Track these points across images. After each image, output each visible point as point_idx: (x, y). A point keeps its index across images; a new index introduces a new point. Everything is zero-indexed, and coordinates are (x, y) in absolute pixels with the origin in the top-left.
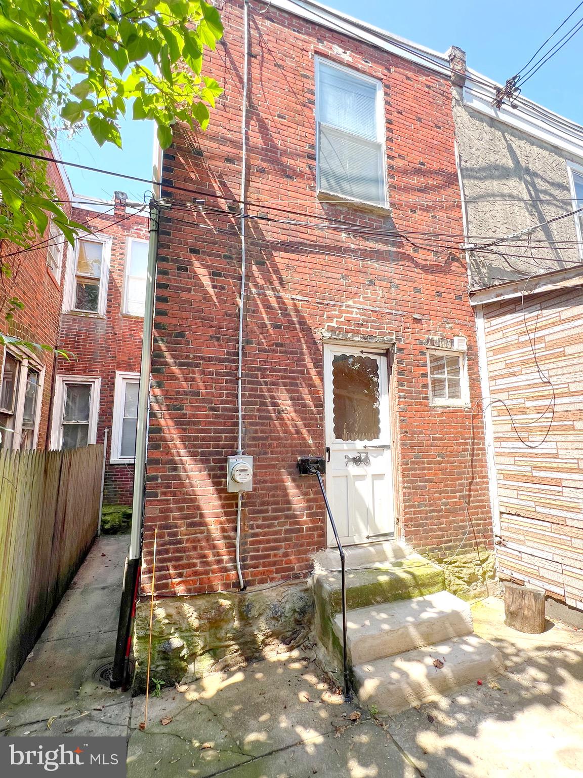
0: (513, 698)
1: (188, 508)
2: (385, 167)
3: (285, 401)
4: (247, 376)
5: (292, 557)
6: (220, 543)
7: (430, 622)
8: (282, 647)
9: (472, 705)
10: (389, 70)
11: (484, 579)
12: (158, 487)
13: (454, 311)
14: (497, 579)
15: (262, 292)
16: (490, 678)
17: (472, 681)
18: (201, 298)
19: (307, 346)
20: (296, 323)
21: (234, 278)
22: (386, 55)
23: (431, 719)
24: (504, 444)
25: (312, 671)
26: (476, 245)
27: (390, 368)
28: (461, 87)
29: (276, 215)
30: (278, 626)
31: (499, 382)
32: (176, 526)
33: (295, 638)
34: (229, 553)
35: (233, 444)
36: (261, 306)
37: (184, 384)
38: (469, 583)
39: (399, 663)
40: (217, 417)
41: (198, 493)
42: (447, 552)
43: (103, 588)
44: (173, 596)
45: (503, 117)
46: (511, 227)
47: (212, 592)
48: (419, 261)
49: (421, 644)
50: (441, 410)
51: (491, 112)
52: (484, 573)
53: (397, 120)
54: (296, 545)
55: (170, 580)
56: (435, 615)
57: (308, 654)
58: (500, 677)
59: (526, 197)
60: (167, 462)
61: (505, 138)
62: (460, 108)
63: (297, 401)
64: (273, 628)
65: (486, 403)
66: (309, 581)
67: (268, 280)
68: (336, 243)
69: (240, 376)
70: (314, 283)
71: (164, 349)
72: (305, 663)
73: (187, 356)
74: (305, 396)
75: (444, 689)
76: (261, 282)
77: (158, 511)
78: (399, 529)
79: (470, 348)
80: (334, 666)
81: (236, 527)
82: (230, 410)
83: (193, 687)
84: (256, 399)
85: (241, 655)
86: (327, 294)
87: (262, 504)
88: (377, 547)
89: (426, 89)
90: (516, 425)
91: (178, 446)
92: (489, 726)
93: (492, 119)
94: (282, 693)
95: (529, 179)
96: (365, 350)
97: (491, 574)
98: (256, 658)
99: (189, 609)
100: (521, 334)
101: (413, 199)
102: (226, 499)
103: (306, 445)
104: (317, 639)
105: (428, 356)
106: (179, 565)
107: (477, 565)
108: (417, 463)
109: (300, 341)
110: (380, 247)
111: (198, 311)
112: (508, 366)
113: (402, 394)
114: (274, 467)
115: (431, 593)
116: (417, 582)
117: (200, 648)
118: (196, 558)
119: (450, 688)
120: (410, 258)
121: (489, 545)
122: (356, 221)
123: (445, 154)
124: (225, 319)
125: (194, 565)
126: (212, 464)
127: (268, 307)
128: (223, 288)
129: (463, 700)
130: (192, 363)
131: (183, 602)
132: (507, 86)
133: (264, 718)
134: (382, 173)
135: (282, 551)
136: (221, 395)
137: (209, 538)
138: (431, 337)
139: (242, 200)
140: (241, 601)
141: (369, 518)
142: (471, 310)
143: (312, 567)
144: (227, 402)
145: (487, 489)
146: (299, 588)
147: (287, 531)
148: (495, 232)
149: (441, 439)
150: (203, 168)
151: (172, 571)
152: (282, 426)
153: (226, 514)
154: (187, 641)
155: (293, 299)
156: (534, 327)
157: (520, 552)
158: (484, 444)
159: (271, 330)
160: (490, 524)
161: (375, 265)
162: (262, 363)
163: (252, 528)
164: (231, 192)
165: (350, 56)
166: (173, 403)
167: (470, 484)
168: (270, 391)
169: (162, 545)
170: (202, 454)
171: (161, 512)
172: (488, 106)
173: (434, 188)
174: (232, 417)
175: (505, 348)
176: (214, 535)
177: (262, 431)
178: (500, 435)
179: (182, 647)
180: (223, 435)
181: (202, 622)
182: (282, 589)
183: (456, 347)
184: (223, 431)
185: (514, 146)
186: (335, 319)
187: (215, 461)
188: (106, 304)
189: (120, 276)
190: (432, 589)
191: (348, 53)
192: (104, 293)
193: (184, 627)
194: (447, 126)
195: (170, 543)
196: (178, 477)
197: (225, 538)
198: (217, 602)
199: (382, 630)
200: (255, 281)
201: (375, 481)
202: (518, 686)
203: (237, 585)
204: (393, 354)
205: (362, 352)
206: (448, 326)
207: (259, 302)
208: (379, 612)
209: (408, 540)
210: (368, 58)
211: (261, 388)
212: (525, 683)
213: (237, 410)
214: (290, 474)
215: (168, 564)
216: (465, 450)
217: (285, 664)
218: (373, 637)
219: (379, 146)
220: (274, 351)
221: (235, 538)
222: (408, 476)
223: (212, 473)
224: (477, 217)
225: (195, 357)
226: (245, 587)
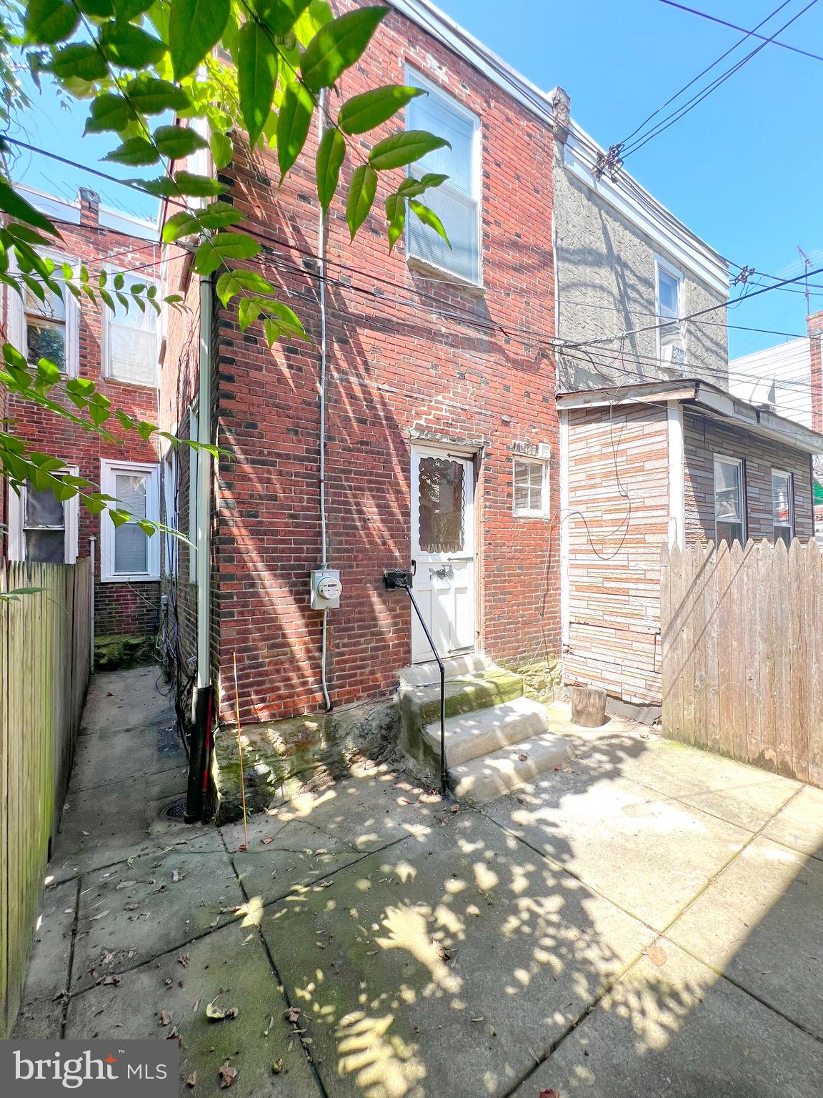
0: (585, 777)
1: (269, 628)
2: (480, 234)
3: (371, 510)
4: (330, 478)
5: (379, 675)
6: (305, 664)
7: (514, 724)
8: (370, 762)
9: (553, 787)
10: (488, 103)
11: (552, 685)
12: (234, 606)
13: (541, 415)
14: (562, 685)
15: (345, 377)
16: (564, 765)
17: (550, 769)
18: (275, 380)
19: (394, 446)
20: (383, 418)
21: (313, 357)
22: (485, 81)
23: (521, 801)
24: (579, 556)
25: (405, 780)
26: (566, 342)
27: (476, 474)
28: (563, 143)
29: (360, 281)
30: (364, 743)
31: (579, 493)
32: (256, 649)
33: (382, 753)
34: (314, 674)
35: (316, 557)
36: (344, 395)
37: (258, 485)
38: (539, 690)
39: (489, 761)
40: (297, 525)
41: (279, 612)
42: (521, 662)
43: (128, 731)
44: (257, 722)
45: (602, 191)
46: (599, 324)
47: (298, 715)
48: (511, 355)
49: (506, 744)
50: (523, 521)
51: (590, 181)
52: (552, 680)
53: (494, 173)
54: (382, 662)
55: (252, 706)
56: (518, 718)
57: (396, 766)
58: (571, 763)
59: (615, 291)
60: (243, 578)
61: (601, 215)
62: (559, 170)
63: (383, 509)
64: (360, 746)
65: (563, 514)
66: (395, 698)
67: (352, 363)
68: (426, 324)
69: (322, 478)
70: (402, 371)
71: (232, 442)
72: (395, 774)
73: (260, 452)
74: (392, 504)
75: (528, 777)
76: (344, 365)
77: (235, 633)
78: (480, 642)
79: (553, 456)
80: (427, 772)
81: (322, 647)
82: (312, 518)
83: (284, 809)
84: (341, 507)
85: (329, 774)
86: (416, 386)
87: (348, 621)
88: (458, 660)
89: (527, 138)
90: (592, 538)
91: (255, 559)
92: (568, 800)
93: (590, 190)
94: (380, 801)
95: (619, 269)
96: (452, 453)
97: (557, 680)
98: (344, 776)
99: (273, 735)
100: (605, 445)
101: (508, 278)
102: (310, 617)
103: (393, 558)
104: (404, 752)
105: (514, 463)
106: (261, 690)
107: (546, 673)
108: (499, 576)
109: (387, 440)
110: (472, 333)
111: (271, 397)
112: (589, 477)
113: (488, 504)
114: (360, 581)
115: (510, 700)
116: (499, 690)
117: (287, 772)
118: (280, 682)
119: (532, 777)
120: (501, 351)
121: (557, 654)
122: (447, 298)
123: (542, 227)
124: (303, 409)
125: (278, 689)
126: (294, 579)
127: (352, 397)
128: (300, 369)
129: (545, 784)
130: (267, 461)
131: (267, 728)
132: (610, 154)
133: (368, 823)
134: (476, 239)
135: (369, 669)
136: (301, 500)
137: (293, 660)
138: (517, 442)
139: (321, 256)
140: (328, 722)
141: (451, 633)
142: (556, 414)
143: (398, 684)
144: (308, 509)
145: (559, 601)
146: (385, 705)
147: (374, 649)
148: (583, 328)
149: (521, 551)
150: (271, 203)
151: (253, 697)
152: (367, 537)
153: (310, 633)
154: (274, 766)
155: (379, 389)
156: (617, 439)
157: (585, 658)
158: (559, 557)
159: (355, 425)
160: (560, 634)
161: (467, 355)
162: (346, 464)
163: (338, 647)
164: (306, 243)
165: (447, 74)
166: (248, 509)
167: (545, 596)
168: (355, 496)
169: (241, 670)
170: (283, 568)
171: (239, 633)
172: (587, 172)
173: (529, 268)
174: (314, 526)
175: (588, 459)
176: (298, 656)
177: (347, 542)
178: (576, 547)
179: (269, 773)
180: (305, 547)
181: (289, 746)
182: (368, 707)
183: (540, 455)
184: (305, 542)
185: (608, 227)
186: (424, 416)
187: (297, 576)
188: (78, 362)
189: (97, 321)
190: (512, 696)
191: (444, 69)
192: (73, 344)
193: (269, 753)
194: (546, 191)
195: (251, 667)
196: (256, 595)
197: (310, 658)
198: (304, 725)
199: (472, 735)
200: (337, 364)
201: (458, 595)
202: (588, 768)
203: (323, 706)
204: (481, 459)
205: (449, 455)
206: (534, 431)
207: (341, 390)
208: (466, 720)
209: (488, 652)
210: (467, 81)
211: (345, 494)
212: (593, 765)
213: (320, 518)
214: (376, 589)
215: (249, 689)
216: (542, 562)
217: (376, 777)
218: (465, 741)
219: (474, 205)
220: (359, 450)
221: (321, 659)
222: (490, 590)
223: (294, 589)
224: (569, 309)
225: (269, 453)
226: (331, 709)
